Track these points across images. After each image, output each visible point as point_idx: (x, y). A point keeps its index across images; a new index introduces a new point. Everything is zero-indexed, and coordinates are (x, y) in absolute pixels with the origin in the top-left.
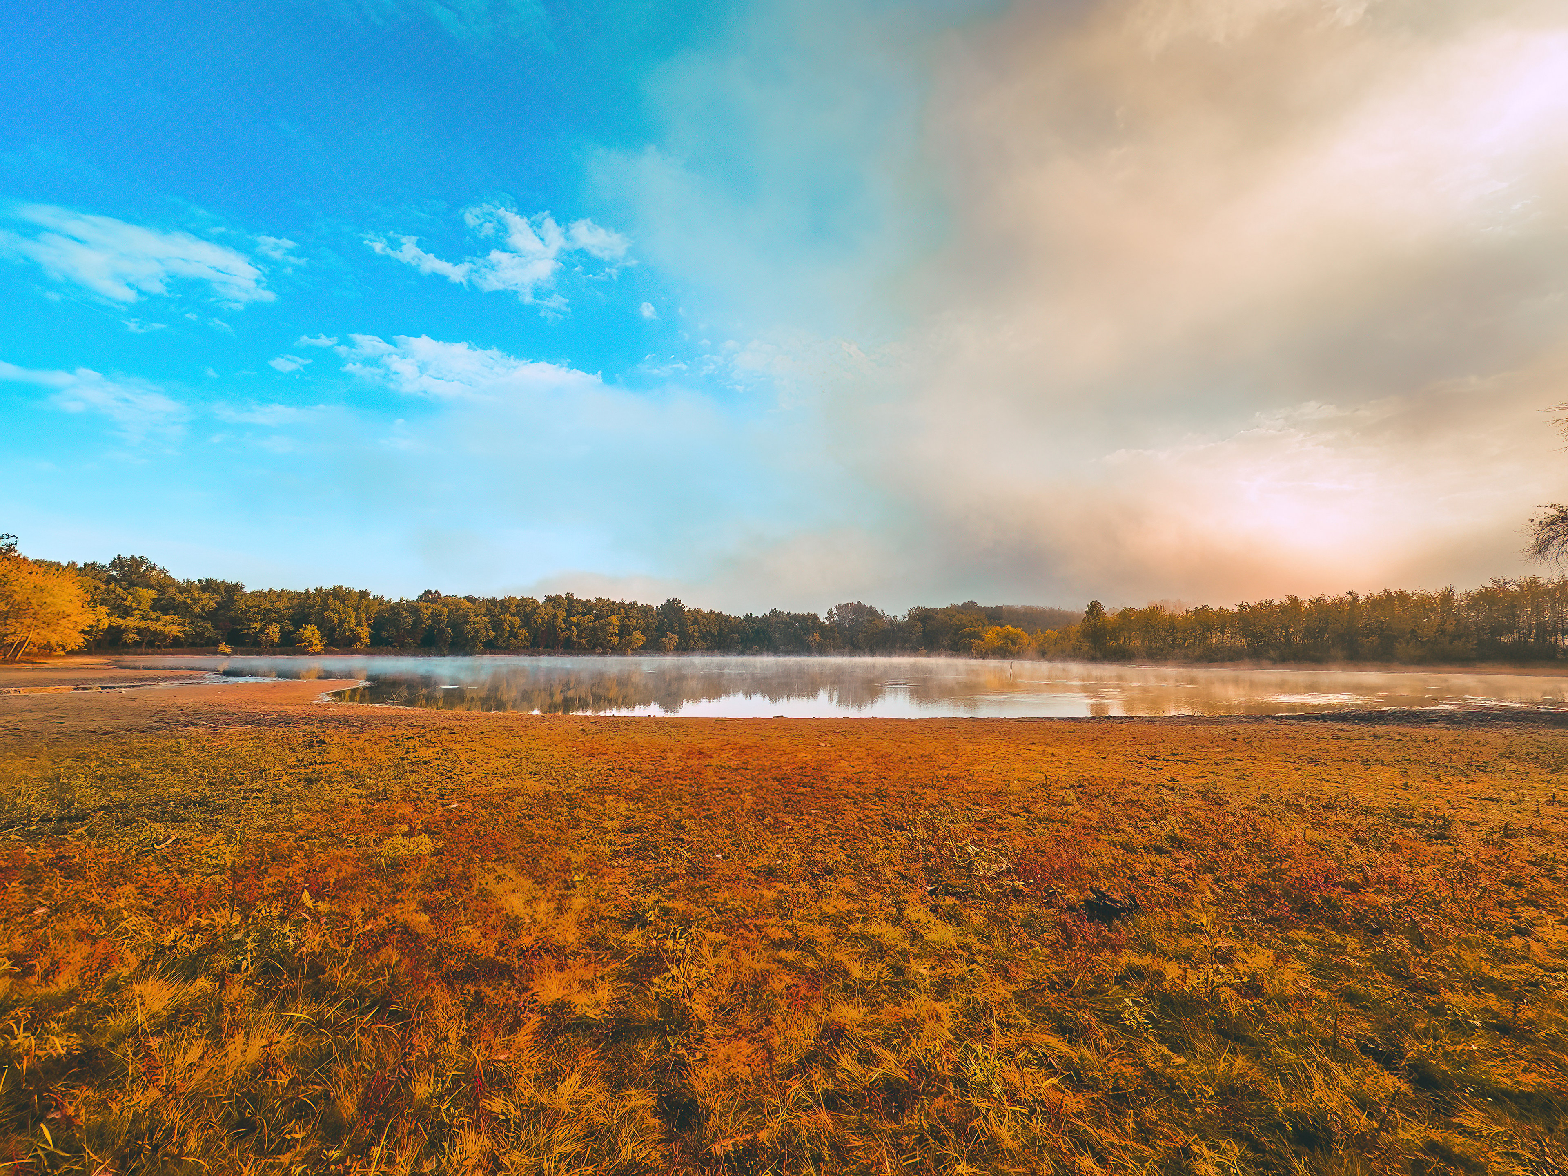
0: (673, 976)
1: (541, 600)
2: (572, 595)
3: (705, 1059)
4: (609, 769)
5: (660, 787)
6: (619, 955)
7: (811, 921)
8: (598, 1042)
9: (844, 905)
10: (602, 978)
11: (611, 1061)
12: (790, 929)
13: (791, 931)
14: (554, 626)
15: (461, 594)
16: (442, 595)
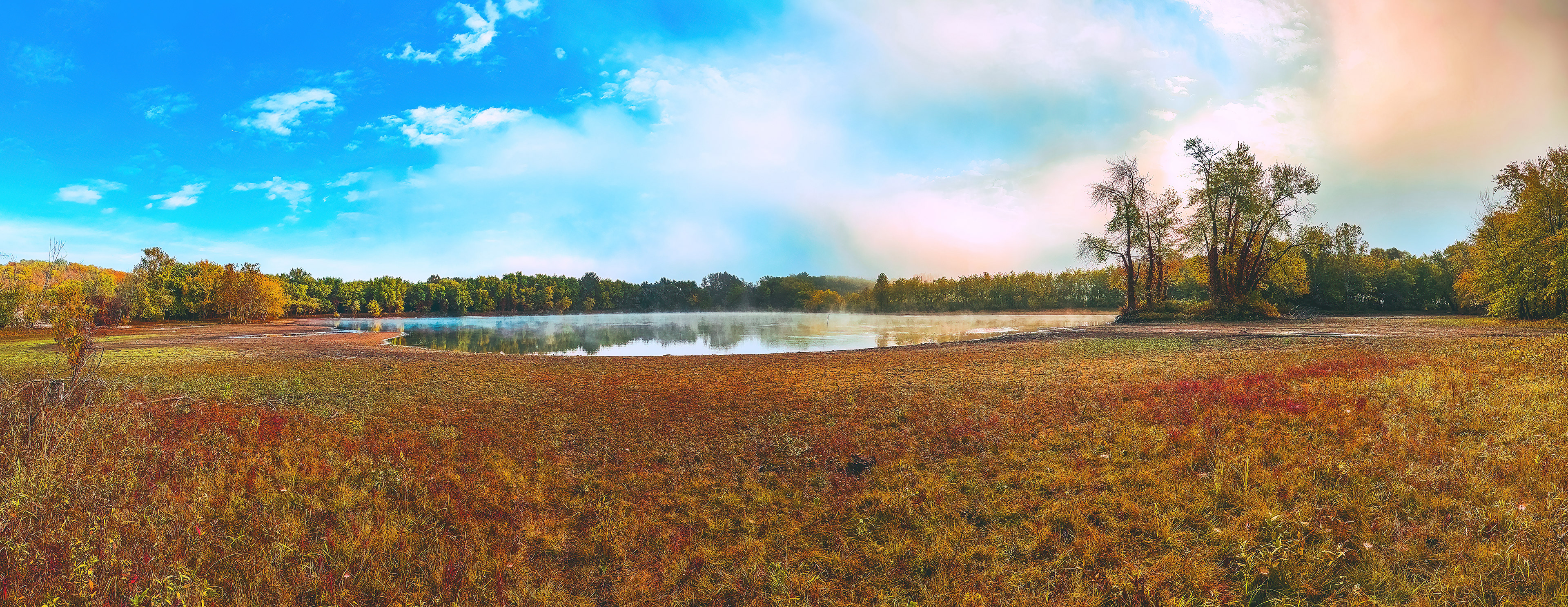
0: (602, 527)
1: (501, 278)
2: (521, 273)
3: (622, 581)
4: (554, 391)
5: (588, 403)
6: (569, 512)
7: (686, 493)
8: (561, 566)
9: (707, 482)
10: (560, 526)
11: (569, 578)
12: (673, 498)
13: (673, 500)
14: (510, 295)
15: (452, 277)
16: (441, 278)
